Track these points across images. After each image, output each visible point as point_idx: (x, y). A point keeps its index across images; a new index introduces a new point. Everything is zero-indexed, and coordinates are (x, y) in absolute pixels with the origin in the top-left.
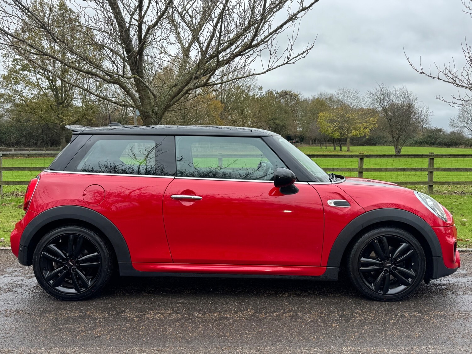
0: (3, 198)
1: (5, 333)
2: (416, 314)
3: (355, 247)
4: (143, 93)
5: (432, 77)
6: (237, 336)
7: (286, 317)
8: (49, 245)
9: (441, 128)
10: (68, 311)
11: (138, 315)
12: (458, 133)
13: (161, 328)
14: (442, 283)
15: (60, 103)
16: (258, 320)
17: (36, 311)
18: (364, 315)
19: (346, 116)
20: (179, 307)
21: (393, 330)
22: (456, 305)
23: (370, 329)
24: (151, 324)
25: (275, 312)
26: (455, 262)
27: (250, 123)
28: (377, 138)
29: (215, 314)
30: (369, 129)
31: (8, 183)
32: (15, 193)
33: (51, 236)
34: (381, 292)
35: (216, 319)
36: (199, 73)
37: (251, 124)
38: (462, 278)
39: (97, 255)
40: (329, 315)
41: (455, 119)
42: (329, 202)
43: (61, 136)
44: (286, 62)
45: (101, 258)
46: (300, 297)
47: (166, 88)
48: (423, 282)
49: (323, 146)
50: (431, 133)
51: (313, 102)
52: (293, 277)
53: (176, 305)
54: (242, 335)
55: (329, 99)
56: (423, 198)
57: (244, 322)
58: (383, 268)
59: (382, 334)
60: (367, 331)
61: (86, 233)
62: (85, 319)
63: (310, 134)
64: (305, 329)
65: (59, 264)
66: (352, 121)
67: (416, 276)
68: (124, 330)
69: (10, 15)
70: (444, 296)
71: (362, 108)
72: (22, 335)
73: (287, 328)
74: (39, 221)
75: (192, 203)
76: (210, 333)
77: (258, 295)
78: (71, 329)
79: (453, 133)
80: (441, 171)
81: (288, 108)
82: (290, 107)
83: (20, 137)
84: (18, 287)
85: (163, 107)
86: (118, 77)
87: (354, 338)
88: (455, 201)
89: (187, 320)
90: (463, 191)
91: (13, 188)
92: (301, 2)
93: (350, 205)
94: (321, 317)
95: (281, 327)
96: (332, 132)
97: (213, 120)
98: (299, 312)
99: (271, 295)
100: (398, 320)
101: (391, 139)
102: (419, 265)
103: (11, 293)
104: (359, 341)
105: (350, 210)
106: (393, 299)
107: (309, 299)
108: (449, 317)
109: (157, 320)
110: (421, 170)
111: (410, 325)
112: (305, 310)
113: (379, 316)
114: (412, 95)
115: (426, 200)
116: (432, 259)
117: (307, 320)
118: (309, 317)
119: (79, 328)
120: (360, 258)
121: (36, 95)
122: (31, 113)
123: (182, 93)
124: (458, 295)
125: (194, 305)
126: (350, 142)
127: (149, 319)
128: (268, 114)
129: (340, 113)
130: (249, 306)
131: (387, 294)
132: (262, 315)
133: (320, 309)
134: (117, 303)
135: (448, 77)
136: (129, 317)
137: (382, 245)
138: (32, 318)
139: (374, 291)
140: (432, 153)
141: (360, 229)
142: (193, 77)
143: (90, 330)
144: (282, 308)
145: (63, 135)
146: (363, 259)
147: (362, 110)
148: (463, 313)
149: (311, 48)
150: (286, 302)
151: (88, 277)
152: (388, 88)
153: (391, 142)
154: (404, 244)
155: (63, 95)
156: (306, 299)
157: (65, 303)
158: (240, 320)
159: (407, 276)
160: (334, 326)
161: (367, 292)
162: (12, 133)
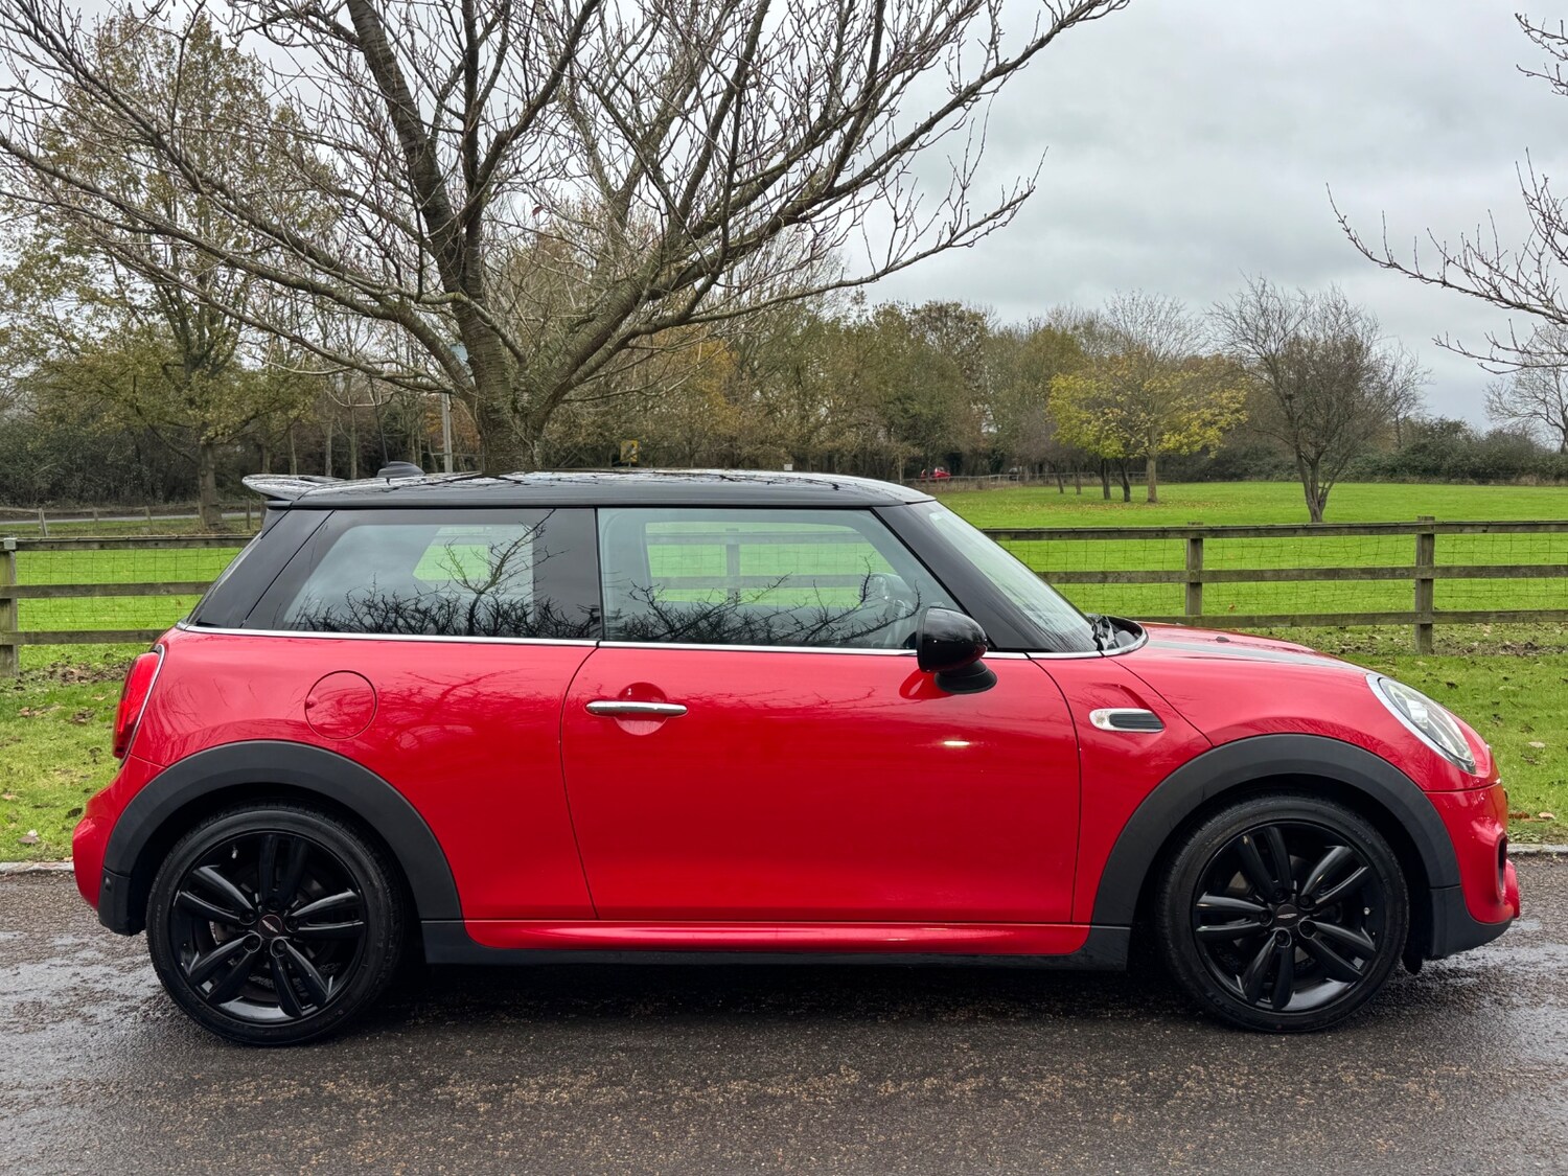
0: (22, 689)
1: (69, 1160)
2: (1378, 1077)
3: (1181, 860)
4: (482, 349)
5: (1421, 277)
6: (809, 1160)
7: (964, 1092)
8: (197, 867)
9: (1458, 419)
10: (264, 1080)
11: (490, 1092)
12: (1513, 434)
13: (564, 1137)
14: (1461, 967)
15: (195, 358)
16: (873, 1106)
17: (162, 1084)
18: (1213, 1080)
19: (1141, 385)
20: (619, 1061)
21: (1306, 1132)
22: (1506, 1042)
23: (1232, 1127)
24: (531, 1123)
25: (929, 1075)
26: (1502, 901)
27: (823, 411)
28: (1245, 456)
29: (735, 1086)
30: (1221, 429)
31: (36, 638)
32: (60, 671)
33: (203, 842)
34: (1265, 1003)
35: (739, 1103)
36: (663, 279)
37: (827, 416)
38: (1526, 948)
39: (348, 900)
40: (1101, 1082)
41: (1505, 388)
42: (1094, 716)
43: (199, 465)
44: (944, 241)
45: (366, 906)
46: (1007, 1024)
47: (555, 331)
48: (1401, 966)
49: (1068, 485)
50: (1426, 436)
51: (1034, 338)
52: (982, 960)
53: (609, 1057)
54: (824, 1156)
55: (1086, 328)
56: (1397, 696)
57: (830, 1112)
58: (1272, 926)
59: (1271, 1144)
60: (1222, 1137)
61: (318, 829)
62: (321, 1107)
63: (1025, 445)
64: (1026, 1134)
65: (231, 930)
66: (1162, 403)
67: (1378, 952)
68: (446, 1144)
69: (45, 105)
70: (1470, 1014)
71: (1195, 357)
72: (122, 1165)
73: (966, 1129)
74: (164, 792)
75: (655, 726)
76: (723, 1149)
77: (871, 1017)
78: (278, 1140)
79: (1497, 436)
80: (1459, 576)
81: (949, 360)
82: (955, 358)
83: (63, 472)
84: (96, 1001)
85: (546, 393)
86: (401, 299)
87: (1183, 1161)
88: (1506, 679)
89: (648, 1108)
90: (1530, 640)
91: (51, 653)
92: (991, 44)
93: (1162, 724)
94: (1075, 1089)
95: (948, 1128)
96: (1098, 441)
97: (702, 405)
98: (1004, 1074)
99: (912, 1015)
100: (1322, 1095)
101: (1293, 458)
102: (1388, 914)
103: (77, 1022)
104: (1198, 1168)
105: (1162, 739)
106: (1305, 1025)
107: (1035, 1030)
108: (1484, 1083)
109: (550, 1108)
110: (1393, 573)
111: (1359, 1115)
112: (1024, 1066)
113: (1261, 1083)
114: (1363, 315)
115: (1405, 704)
116: (1429, 897)
117: (1031, 1103)
118: (1038, 1092)
119: (303, 1138)
120: (1197, 896)
121: (113, 332)
122: (100, 392)
123: (609, 346)
124: (1513, 1008)
125: (665, 1057)
126: (1157, 471)
127: (523, 1107)
128: (885, 383)
129: (1122, 377)
130: (843, 1057)
131: (1284, 1009)
132: (887, 1087)
133: (1071, 1065)
134: (421, 1052)
135: (1475, 280)
136: (460, 1099)
137: (1266, 851)
138: (151, 1108)
139: (1244, 1001)
140: (1426, 518)
141: (1197, 801)
142: (645, 293)
143: (338, 1145)
144: (950, 1062)
145: (207, 462)
146: (1207, 900)
147: (1194, 363)
148: (1530, 1071)
149: (1027, 196)
150: (964, 1041)
151: (325, 968)
152: (1280, 294)
153: (1292, 467)
154: (1338, 849)
155: (206, 331)
156: (1024, 1029)
157: (252, 1053)
158: (818, 1103)
159: (1349, 950)
160: (1118, 1122)
161: (1223, 1005)
162: (36, 458)
